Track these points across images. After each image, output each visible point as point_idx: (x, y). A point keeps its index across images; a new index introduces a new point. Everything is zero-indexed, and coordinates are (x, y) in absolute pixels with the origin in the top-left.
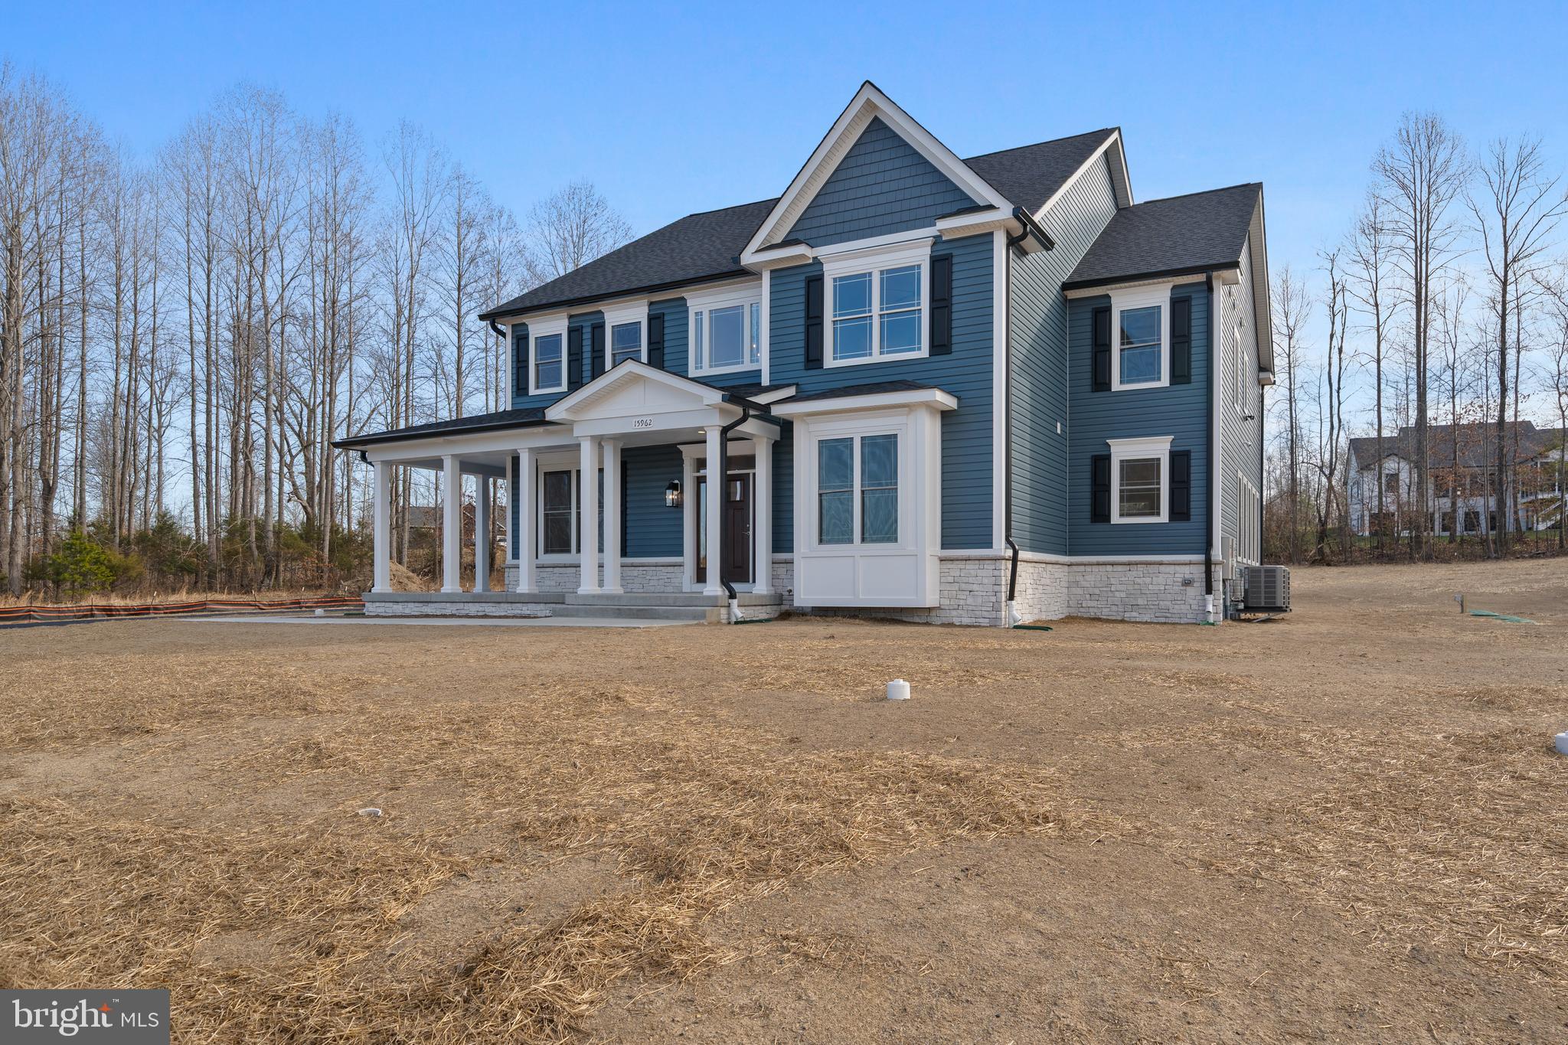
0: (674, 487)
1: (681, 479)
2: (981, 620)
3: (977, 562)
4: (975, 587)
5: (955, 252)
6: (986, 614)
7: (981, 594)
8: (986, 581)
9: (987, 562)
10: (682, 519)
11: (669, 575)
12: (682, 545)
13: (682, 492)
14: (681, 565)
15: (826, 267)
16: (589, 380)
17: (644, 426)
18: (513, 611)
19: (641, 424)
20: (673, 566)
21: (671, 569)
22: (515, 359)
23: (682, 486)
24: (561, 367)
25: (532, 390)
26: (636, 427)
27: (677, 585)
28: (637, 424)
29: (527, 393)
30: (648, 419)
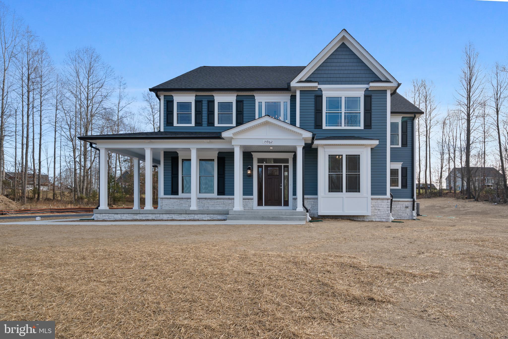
0: (249, 169)
1: (252, 166)
3: (381, 200)
4: (381, 208)
5: (373, 95)
6: (384, 218)
7: (383, 211)
8: (384, 206)
9: (385, 200)
10: (252, 181)
11: (246, 203)
12: (252, 191)
13: (252, 171)
14: (252, 199)
15: (323, 92)
16: (206, 123)
17: (269, 143)
18: (189, 218)
19: (267, 142)
20: (249, 199)
21: (247, 201)
22: (166, 110)
23: (252, 168)
24: (191, 116)
25: (175, 124)
26: (265, 143)
27: (250, 207)
28: (265, 142)
29: (173, 125)
30: (271, 141)
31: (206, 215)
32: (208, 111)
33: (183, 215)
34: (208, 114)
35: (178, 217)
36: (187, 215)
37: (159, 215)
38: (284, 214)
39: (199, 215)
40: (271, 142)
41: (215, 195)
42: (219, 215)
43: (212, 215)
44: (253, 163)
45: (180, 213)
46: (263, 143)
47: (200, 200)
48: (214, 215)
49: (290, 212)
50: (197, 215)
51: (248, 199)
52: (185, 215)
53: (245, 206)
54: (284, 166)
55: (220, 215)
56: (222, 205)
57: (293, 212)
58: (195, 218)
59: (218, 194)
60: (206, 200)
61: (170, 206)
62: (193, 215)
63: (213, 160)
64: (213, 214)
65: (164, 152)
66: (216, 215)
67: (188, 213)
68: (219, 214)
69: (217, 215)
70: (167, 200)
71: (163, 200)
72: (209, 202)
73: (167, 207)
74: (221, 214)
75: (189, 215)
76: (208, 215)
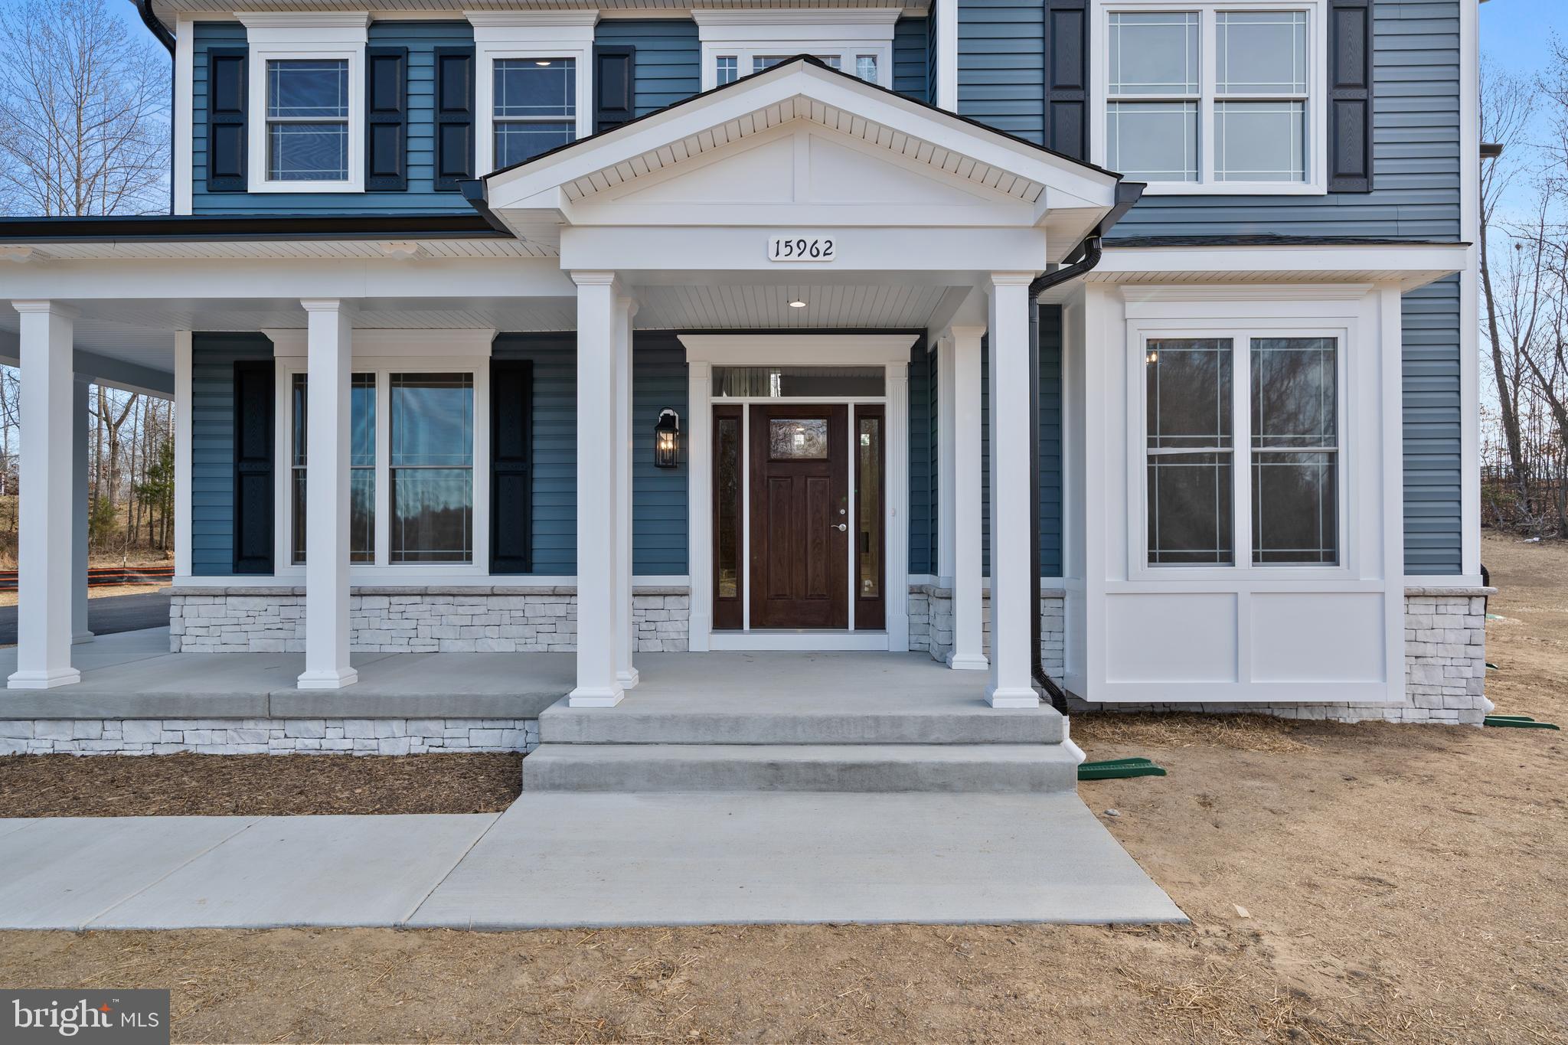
0: (667, 424)
1: (683, 408)
2: (1443, 714)
3: (1432, 601)
4: (1430, 649)
6: (1451, 702)
7: (1442, 662)
8: (1451, 637)
9: (1452, 601)
10: (685, 492)
11: (651, 616)
12: (685, 549)
13: (682, 437)
14: (684, 594)
16: (429, 173)
17: (806, 256)
18: (290, 743)
19: (796, 251)
20: (665, 595)
21: (657, 602)
22: (203, 103)
23: (685, 421)
24: (346, 137)
25: (258, 181)
26: (781, 257)
27: (674, 636)
28: (784, 250)
29: (243, 190)
30: (822, 238)
31: (397, 727)
32: (441, 107)
33: (250, 725)
34: (441, 127)
35: (218, 737)
36: (276, 725)
37: (95, 729)
38: (911, 732)
39: (353, 728)
40: (822, 247)
41: (476, 570)
42: (479, 724)
43: (435, 727)
44: (685, 393)
45: (234, 714)
46: (774, 258)
47: (395, 600)
48: (449, 724)
49: (959, 720)
50: (339, 724)
51: (662, 591)
52: (263, 727)
53: (642, 635)
54: (857, 407)
55: (487, 724)
56: (515, 630)
57: (973, 719)
58: (326, 744)
59: (494, 570)
60: (428, 599)
61: (226, 638)
62: (316, 727)
63: (465, 380)
64: (445, 719)
65: (195, 336)
66: (461, 723)
67: (279, 714)
68: (482, 719)
69: (470, 724)
70: (210, 600)
71: (189, 600)
72: (442, 609)
73: (207, 641)
74: (492, 719)
75: (292, 727)
76: (413, 726)
